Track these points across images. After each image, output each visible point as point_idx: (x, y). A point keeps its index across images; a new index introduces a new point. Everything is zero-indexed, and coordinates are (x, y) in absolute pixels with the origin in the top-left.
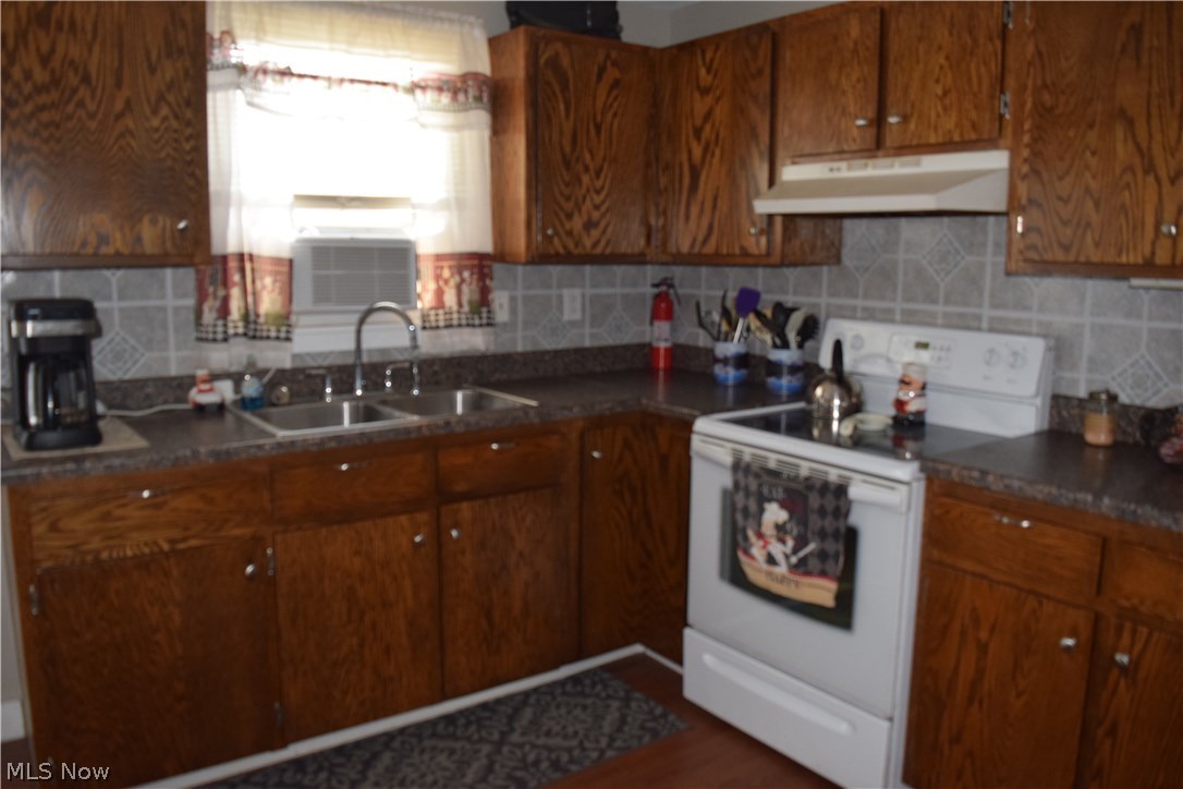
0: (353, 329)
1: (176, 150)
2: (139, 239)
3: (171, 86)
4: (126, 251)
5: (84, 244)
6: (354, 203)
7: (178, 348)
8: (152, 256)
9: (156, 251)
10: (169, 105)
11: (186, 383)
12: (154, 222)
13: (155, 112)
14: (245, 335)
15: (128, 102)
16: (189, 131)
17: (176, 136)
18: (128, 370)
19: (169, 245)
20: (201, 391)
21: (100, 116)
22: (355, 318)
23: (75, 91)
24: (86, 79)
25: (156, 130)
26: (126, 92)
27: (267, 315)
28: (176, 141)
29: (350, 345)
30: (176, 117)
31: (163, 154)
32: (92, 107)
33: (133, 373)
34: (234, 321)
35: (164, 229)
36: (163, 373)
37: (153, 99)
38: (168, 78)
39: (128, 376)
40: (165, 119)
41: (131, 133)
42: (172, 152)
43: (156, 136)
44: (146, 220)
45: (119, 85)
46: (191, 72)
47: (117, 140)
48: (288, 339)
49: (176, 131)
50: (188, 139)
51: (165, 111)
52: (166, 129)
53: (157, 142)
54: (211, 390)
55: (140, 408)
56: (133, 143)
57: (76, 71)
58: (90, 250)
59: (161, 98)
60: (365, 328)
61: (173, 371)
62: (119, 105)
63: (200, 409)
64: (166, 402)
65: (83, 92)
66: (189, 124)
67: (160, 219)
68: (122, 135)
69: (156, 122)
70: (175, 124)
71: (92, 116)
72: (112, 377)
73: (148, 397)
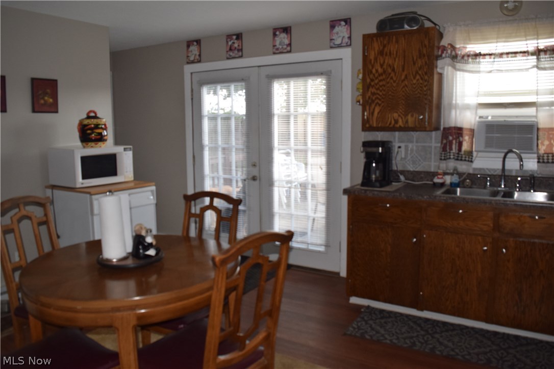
0: (502, 159)
1: (421, 90)
2: (407, 122)
3: (420, 68)
4: (402, 126)
5: (390, 124)
6: (511, 106)
7: (435, 162)
8: (411, 128)
9: (412, 126)
10: (420, 75)
11: (435, 174)
12: (412, 116)
13: (414, 78)
14: (454, 158)
15: (406, 76)
16: (425, 84)
17: (421, 85)
18: (417, 168)
19: (417, 123)
20: (438, 178)
21: (397, 82)
22: (503, 155)
23: (390, 74)
24: (393, 70)
25: (415, 84)
26: (405, 73)
27: (465, 151)
28: (421, 87)
29: (500, 167)
30: (422, 79)
31: (416, 92)
32: (395, 79)
33: (419, 169)
34: (462, 155)
35: (415, 118)
36: (429, 170)
37: (414, 73)
38: (419, 65)
39: (417, 170)
40: (418, 80)
41: (407, 86)
42: (420, 92)
43: (414, 86)
44: (410, 115)
45: (403, 70)
46: (428, 62)
47: (402, 89)
48: (472, 162)
49: (422, 84)
50: (425, 86)
51: (418, 77)
52: (418, 84)
53: (415, 88)
54: (442, 178)
55: (418, 181)
56: (407, 89)
57: (391, 67)
58: (392, 126)
59: (417, 73)
60: (506, 160)
61: (432, 170)
62: (403, 77)
63: (435, 184)
64: (428, 180)
65: (393, 74)
66: (426, 81)
67: (415, 115)
68: (404, 87)
69: (415, 81)
70: (421, 81)
71: (394, 82)
72: (412, 170)
73: (422, 178)
